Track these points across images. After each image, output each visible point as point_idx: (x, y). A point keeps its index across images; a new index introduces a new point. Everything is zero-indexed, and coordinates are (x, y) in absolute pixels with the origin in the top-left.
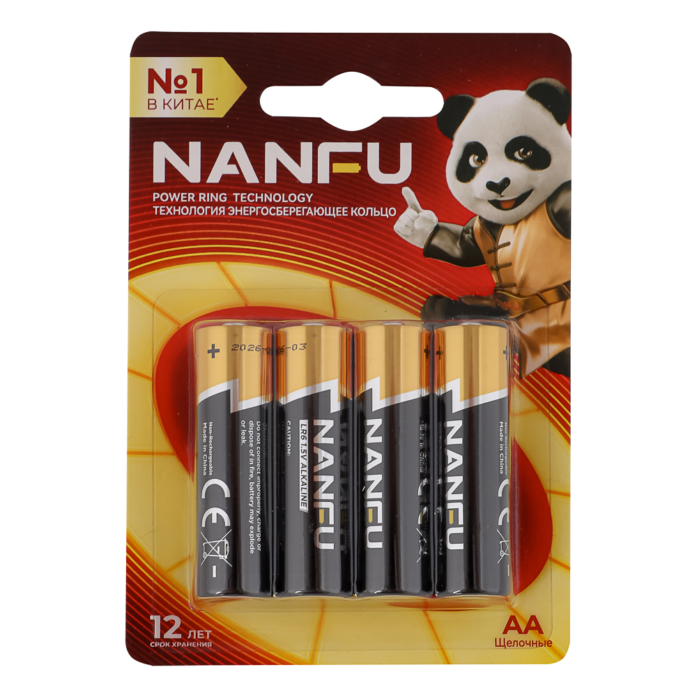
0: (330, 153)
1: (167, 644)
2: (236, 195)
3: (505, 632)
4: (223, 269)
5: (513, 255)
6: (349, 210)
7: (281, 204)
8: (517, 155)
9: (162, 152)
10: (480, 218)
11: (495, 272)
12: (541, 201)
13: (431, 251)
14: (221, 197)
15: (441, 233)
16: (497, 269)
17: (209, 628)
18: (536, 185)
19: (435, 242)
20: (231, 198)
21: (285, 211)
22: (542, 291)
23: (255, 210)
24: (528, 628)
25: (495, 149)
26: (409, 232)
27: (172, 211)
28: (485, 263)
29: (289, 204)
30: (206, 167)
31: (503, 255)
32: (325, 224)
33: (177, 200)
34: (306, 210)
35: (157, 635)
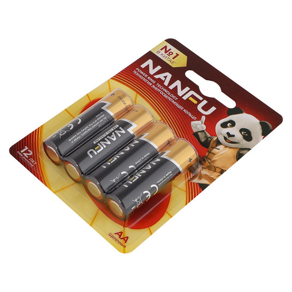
0: (192, 94)
1: (22, 156)
2: (158, 84)
3: (115, 234)
4: (136, 96)
5: (218, 153)
6: (184, 109)
7: (167, 95)
8: (243, 133)
9: (150, 62)
10: (218, 138)
11: (209, 153)
12: (239, 147)
13: (196, 134)
14: (154, 82)
15: (203, 133)
16: (210, 153)
17: (37, 162)
18: (241, 143)
19: (199, 133)
20: (156, 84)
21: (167, 96)
22: (216, 167)
23: (159, 90)
24: (123, 238)
25: (238, 126)
26: (194, 126)
27: (138, 75)
28: (208, 148)
29: (169, 96)
30: (157, 73)
31: (215, 151)
32: (174, 107)
33: (142, 74)
34: (172, 101)
35: (22, 151)
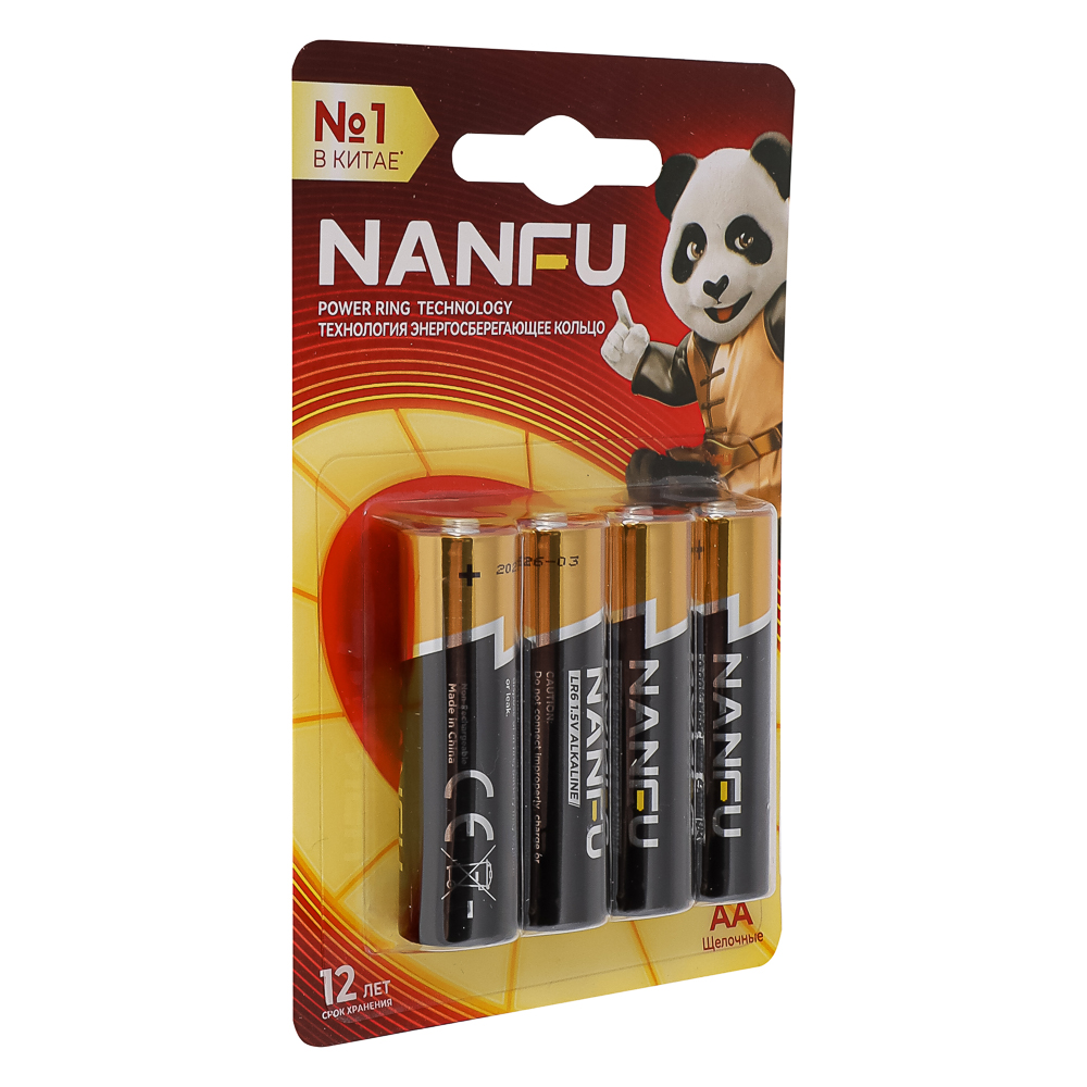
0: (535, 239)
1: (342, 1012)
2: (422, 303)
3: (713, 928)
4: (402, 421)
5: (727, 387)
6: (552, 326)
7: (475, 318)
8: (737, 242)
9: (331, 234)
10: (695, 334)
11: (706, 411)
12: (757, 311)
13: (641, 384)
14: (400, 308)
15: (654, 358)
16: (708, 407)
17: (387, 977)
18: (756, 286)
19: (645, 370)
20: (414, 309)
21: (479, 328)
22: (753, 438)
23: (442, 327)
24: (737, 918)
25: (715, 234)
26: (617, 358)
27: (342, 330)
28: (696, 399)
29: (483, 318)
30: (386, 260)
31: (716, 385)
32: (525, 347)
33: (348, 313)
34: (503, 326)
35: (329, 1001)
